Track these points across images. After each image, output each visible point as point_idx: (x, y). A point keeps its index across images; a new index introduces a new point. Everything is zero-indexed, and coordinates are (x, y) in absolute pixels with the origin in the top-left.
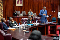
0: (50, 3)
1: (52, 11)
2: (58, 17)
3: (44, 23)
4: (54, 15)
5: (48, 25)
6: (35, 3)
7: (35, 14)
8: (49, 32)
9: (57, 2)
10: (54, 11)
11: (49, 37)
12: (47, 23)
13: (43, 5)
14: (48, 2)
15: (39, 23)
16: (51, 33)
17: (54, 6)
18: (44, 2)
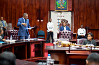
0: (34, 7)
1: (38, 21)
2: (47, 29)
3: (24, 40)
4: (41, 26)
5: (31, 42)
6: (10, 7)
7: (10, 24)
8: (33, 54)
9: (46, 7)
10: (42, 21)
11: (31, 62)
12: (29, 40)
13: (23, 11)
14: (32, 5)
15: (16, 39)
16: (35, 56)
17: (41, 12)
18: (25, 5)
